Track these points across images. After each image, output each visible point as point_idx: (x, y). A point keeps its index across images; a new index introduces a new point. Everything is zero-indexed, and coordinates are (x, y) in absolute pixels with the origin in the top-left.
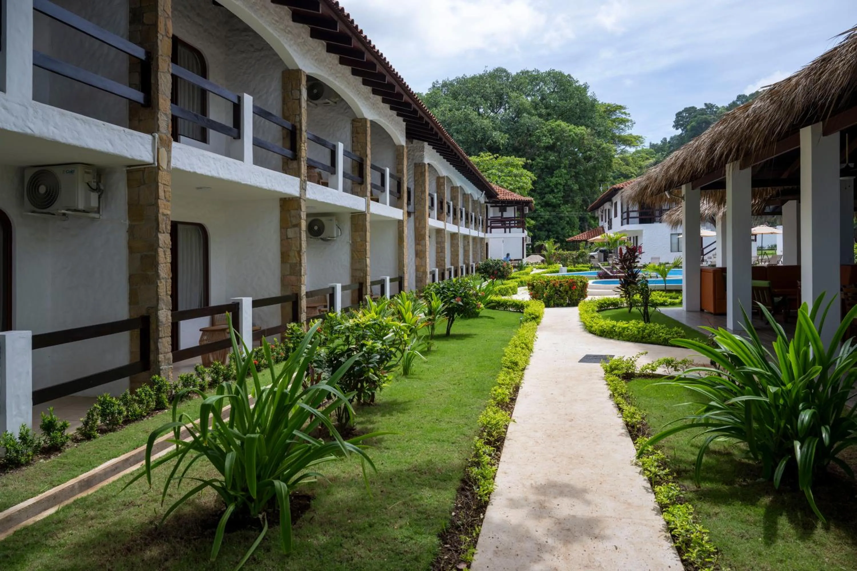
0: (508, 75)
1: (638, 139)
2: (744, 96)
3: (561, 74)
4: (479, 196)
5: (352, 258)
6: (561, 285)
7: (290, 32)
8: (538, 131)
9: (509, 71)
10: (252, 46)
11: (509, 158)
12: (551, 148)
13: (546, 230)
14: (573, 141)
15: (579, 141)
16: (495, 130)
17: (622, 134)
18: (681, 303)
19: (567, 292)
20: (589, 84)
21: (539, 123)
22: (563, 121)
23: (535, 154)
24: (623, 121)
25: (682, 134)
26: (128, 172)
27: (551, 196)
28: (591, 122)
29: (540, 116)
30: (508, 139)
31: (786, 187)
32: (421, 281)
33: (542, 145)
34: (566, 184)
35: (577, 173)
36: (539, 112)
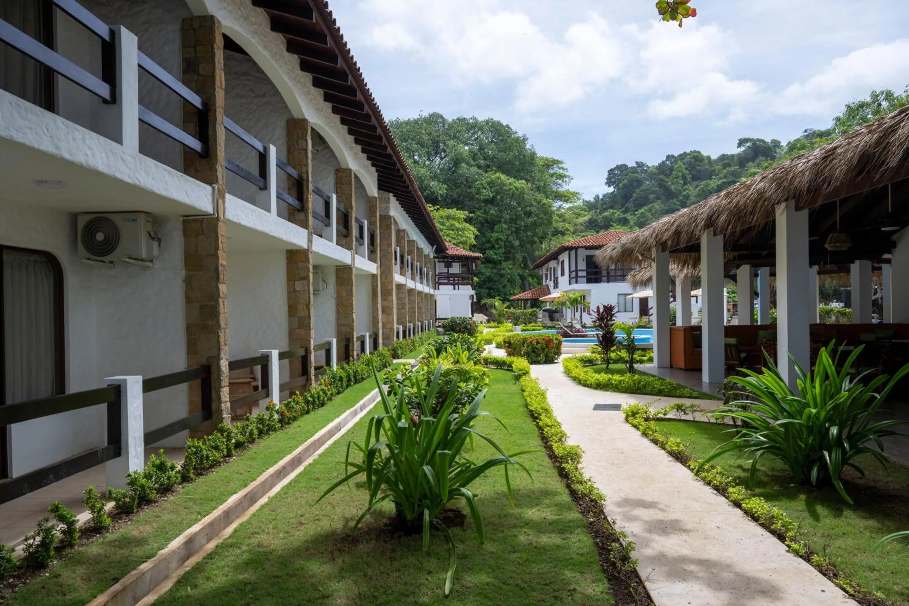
0: (444, 121)
1: (575, 194)
2: (673, 156)
3: (499, 124)
4: (428, 249)
5: (338, 313)
6: (538, 343)
7: (299, 82)
8: (478, 182)
9: (446, 118)
10: (252, 91)
11: (450, 210)
12: (491, 201)
13: (487, 288)
14: (513, 196)
15: (519, 196)
16: (433, 180)
17: (559, 190)
18: (651, 360)
19: (544, 349)
20: (527, 136)
21: (479, 175)
22: (503, 173)
23: (475, 208)
24: (561, 177)
25: (614, 191)
26: (184, 222)
27: (492, 253)
28: (531, 176)
29: (479, 167)
30: (446, 190)
31: (741, 252)
32: (389, 338)
33: (482, 197)
34: (507, 241)
35: (518, 230)
36: (477, 162)
